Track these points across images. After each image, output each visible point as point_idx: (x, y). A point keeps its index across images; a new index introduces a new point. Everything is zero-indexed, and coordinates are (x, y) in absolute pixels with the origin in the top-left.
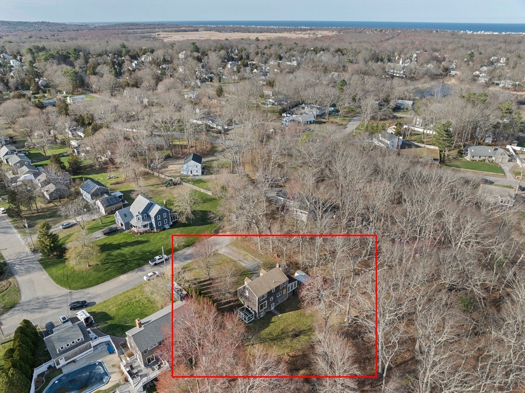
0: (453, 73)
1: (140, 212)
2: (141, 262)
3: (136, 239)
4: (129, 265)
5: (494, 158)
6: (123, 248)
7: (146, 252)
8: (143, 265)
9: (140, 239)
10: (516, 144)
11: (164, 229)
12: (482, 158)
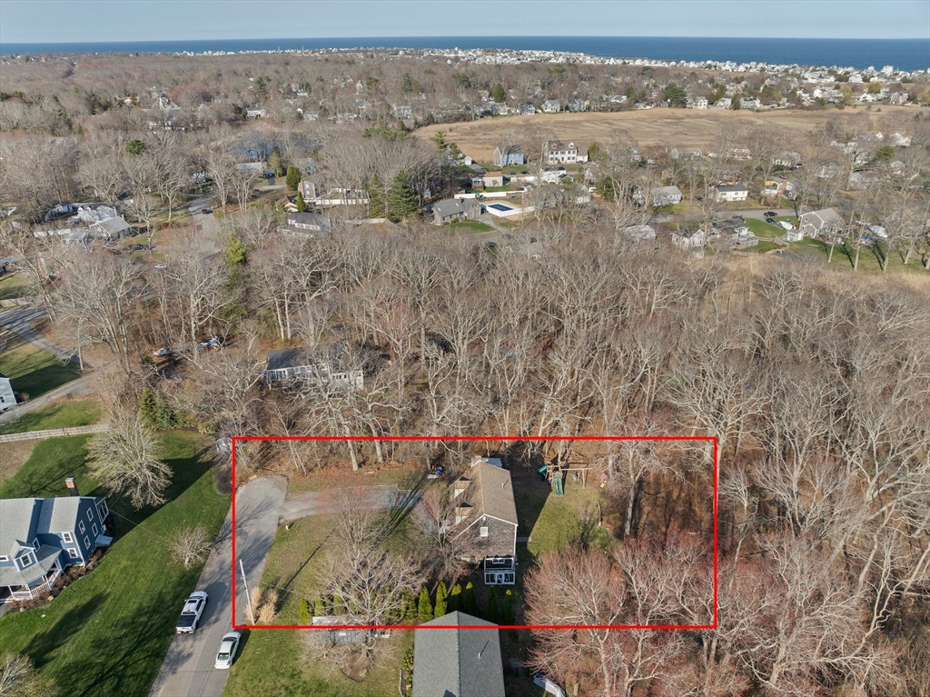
0: (252, 113)
1: (25, 541)
2: (153, 644)
3: (60, 615)
4: (129, 672)
5: (466, 214)
6: (53, 654)
7: (134, 618)
8: (165, 647)
9: (69, 606)
10: (464, 191)
11: (104, 550)
12: (454, 217)
